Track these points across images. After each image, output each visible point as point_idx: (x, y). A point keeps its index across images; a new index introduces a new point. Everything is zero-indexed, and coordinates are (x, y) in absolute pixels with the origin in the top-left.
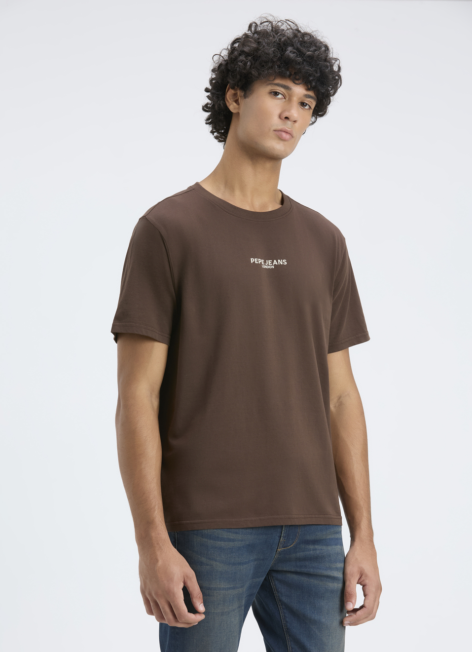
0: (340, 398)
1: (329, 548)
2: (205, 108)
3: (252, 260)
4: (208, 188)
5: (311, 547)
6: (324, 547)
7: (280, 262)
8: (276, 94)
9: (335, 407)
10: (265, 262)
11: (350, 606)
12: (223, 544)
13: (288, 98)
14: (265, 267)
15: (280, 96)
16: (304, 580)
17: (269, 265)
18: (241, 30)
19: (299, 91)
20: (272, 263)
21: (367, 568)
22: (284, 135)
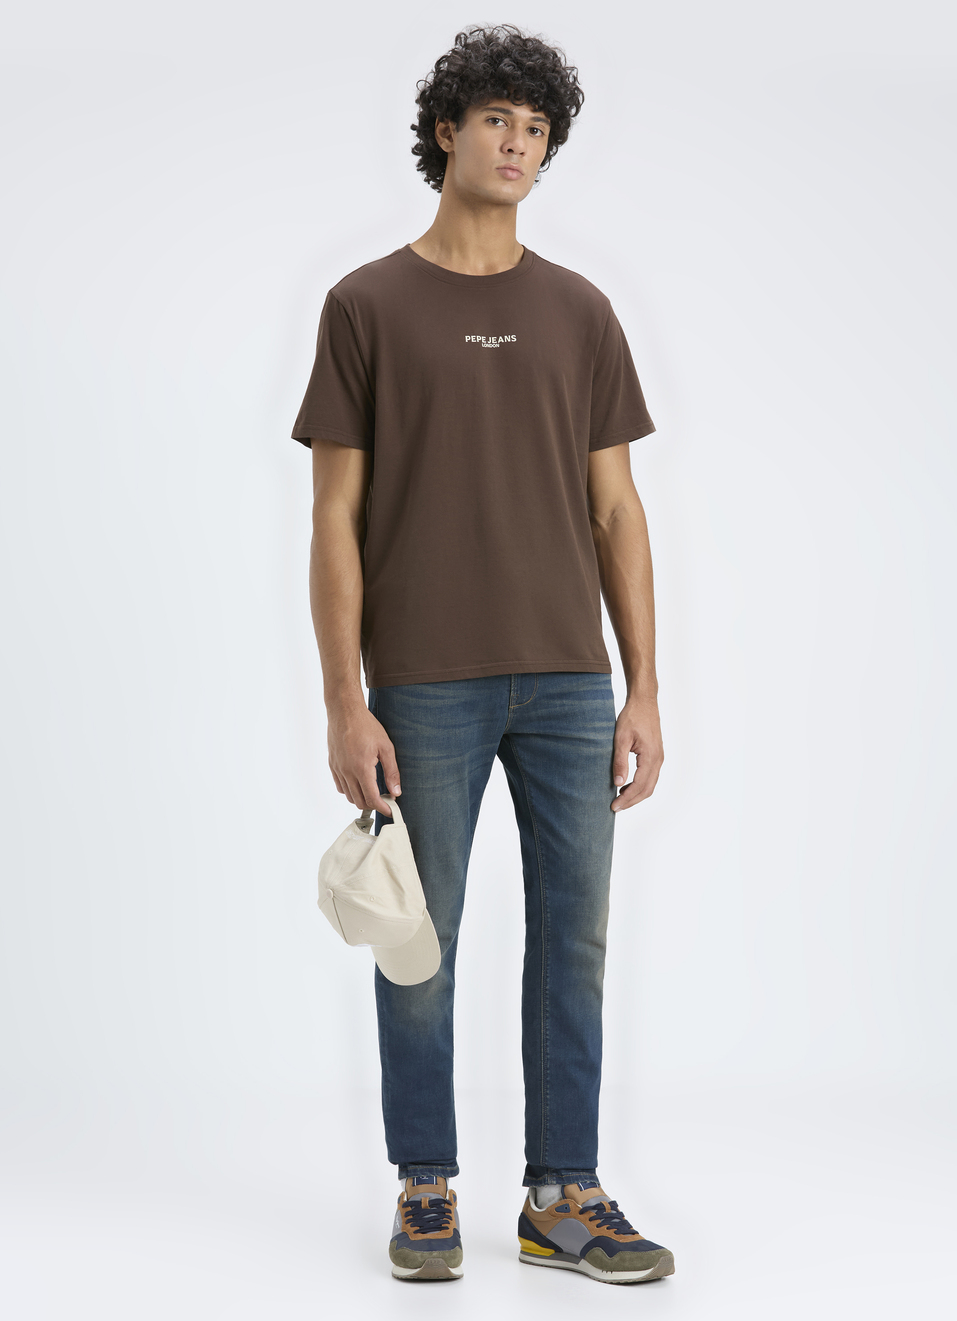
0: (613, 512)
1: (584, 703)
2: (416, 150)
3: (467, 338)
4: (420, 251)
5: (558, 702)
6: (577, 702)
7: (507, 339)
8: (495, 121)
9: (608, 524)
10: (487, 340)
11: (620, 782)
12: (428, 702)
13: (511, 126)
14: (489, 346)
15: (500, 123)
16: (551, 744)
17: (492, 343)
18: (446, 46)
19: (523, 113)
20: (497, 340)
21: (644, 733)
22: (510, 173)
